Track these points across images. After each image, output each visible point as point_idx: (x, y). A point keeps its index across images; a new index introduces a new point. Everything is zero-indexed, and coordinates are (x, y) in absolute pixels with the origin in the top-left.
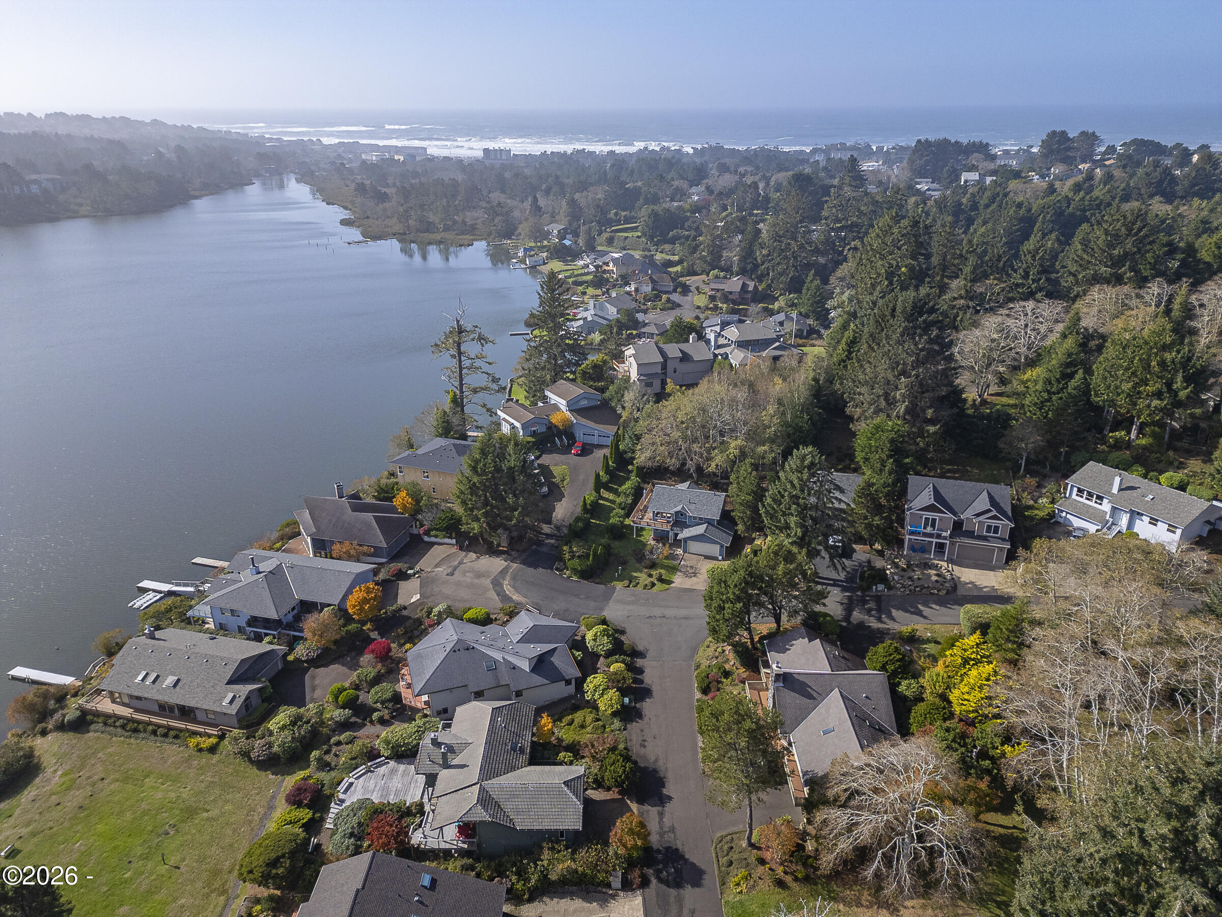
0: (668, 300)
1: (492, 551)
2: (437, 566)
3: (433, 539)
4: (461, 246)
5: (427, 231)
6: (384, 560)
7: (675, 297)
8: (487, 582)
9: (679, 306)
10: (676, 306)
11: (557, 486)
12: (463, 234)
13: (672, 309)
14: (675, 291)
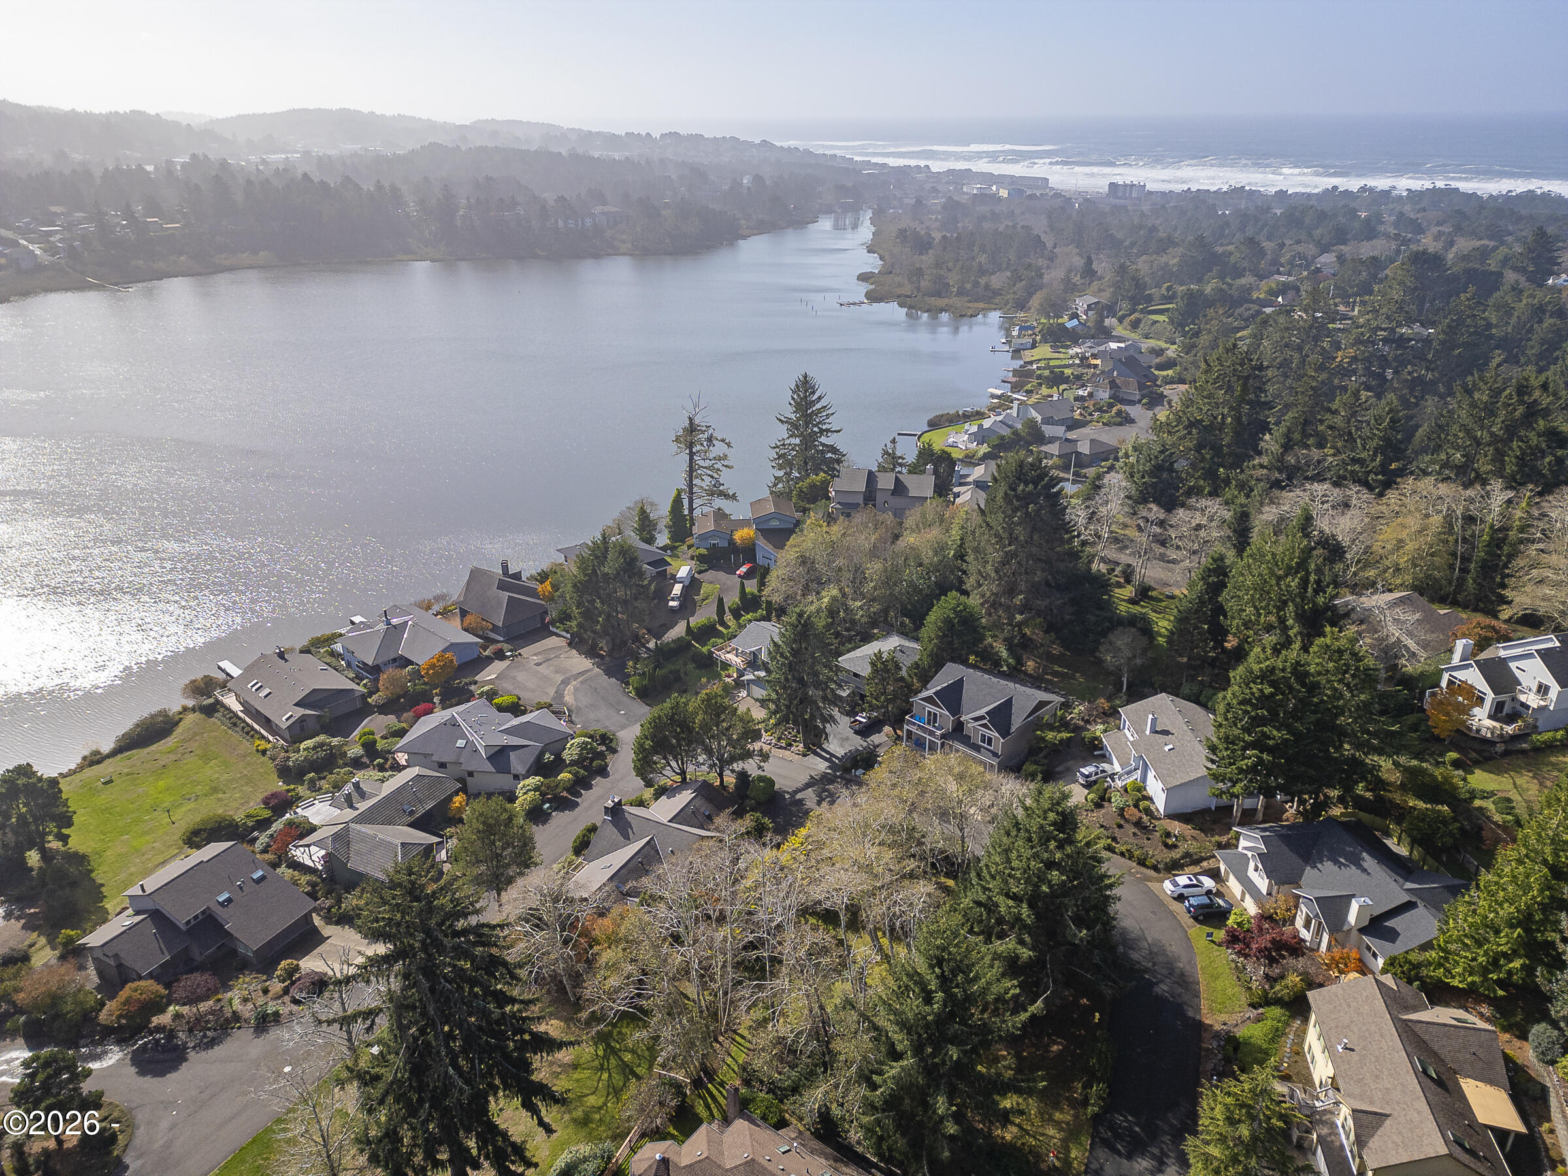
0: (1119, 413)
1: (591, 652)
2: (535, 655)
3: (554, 630)
4: (962, 316)
5: (938, 294)
6: (502, 639)
7: (1134, 411)
8: (559, 678)
9: (1132, 421)
10: (1128, 420)
11: (694, 603)
12: (976, 301)
13: (1120, 424)
14: (1140, 401)
